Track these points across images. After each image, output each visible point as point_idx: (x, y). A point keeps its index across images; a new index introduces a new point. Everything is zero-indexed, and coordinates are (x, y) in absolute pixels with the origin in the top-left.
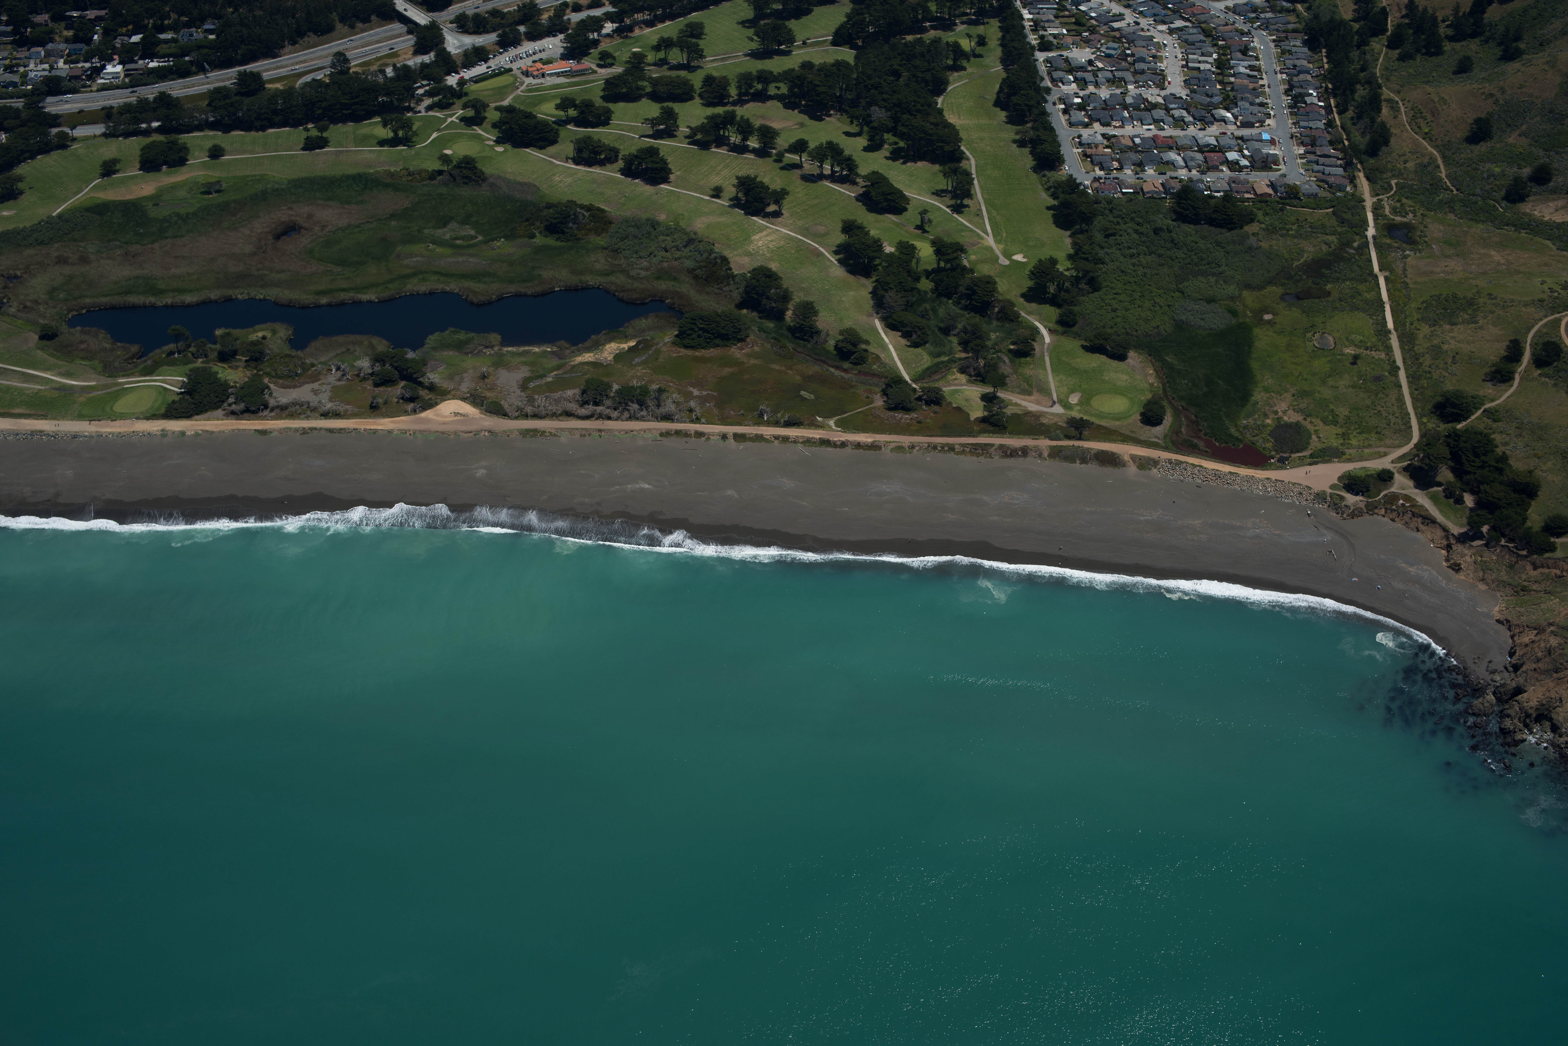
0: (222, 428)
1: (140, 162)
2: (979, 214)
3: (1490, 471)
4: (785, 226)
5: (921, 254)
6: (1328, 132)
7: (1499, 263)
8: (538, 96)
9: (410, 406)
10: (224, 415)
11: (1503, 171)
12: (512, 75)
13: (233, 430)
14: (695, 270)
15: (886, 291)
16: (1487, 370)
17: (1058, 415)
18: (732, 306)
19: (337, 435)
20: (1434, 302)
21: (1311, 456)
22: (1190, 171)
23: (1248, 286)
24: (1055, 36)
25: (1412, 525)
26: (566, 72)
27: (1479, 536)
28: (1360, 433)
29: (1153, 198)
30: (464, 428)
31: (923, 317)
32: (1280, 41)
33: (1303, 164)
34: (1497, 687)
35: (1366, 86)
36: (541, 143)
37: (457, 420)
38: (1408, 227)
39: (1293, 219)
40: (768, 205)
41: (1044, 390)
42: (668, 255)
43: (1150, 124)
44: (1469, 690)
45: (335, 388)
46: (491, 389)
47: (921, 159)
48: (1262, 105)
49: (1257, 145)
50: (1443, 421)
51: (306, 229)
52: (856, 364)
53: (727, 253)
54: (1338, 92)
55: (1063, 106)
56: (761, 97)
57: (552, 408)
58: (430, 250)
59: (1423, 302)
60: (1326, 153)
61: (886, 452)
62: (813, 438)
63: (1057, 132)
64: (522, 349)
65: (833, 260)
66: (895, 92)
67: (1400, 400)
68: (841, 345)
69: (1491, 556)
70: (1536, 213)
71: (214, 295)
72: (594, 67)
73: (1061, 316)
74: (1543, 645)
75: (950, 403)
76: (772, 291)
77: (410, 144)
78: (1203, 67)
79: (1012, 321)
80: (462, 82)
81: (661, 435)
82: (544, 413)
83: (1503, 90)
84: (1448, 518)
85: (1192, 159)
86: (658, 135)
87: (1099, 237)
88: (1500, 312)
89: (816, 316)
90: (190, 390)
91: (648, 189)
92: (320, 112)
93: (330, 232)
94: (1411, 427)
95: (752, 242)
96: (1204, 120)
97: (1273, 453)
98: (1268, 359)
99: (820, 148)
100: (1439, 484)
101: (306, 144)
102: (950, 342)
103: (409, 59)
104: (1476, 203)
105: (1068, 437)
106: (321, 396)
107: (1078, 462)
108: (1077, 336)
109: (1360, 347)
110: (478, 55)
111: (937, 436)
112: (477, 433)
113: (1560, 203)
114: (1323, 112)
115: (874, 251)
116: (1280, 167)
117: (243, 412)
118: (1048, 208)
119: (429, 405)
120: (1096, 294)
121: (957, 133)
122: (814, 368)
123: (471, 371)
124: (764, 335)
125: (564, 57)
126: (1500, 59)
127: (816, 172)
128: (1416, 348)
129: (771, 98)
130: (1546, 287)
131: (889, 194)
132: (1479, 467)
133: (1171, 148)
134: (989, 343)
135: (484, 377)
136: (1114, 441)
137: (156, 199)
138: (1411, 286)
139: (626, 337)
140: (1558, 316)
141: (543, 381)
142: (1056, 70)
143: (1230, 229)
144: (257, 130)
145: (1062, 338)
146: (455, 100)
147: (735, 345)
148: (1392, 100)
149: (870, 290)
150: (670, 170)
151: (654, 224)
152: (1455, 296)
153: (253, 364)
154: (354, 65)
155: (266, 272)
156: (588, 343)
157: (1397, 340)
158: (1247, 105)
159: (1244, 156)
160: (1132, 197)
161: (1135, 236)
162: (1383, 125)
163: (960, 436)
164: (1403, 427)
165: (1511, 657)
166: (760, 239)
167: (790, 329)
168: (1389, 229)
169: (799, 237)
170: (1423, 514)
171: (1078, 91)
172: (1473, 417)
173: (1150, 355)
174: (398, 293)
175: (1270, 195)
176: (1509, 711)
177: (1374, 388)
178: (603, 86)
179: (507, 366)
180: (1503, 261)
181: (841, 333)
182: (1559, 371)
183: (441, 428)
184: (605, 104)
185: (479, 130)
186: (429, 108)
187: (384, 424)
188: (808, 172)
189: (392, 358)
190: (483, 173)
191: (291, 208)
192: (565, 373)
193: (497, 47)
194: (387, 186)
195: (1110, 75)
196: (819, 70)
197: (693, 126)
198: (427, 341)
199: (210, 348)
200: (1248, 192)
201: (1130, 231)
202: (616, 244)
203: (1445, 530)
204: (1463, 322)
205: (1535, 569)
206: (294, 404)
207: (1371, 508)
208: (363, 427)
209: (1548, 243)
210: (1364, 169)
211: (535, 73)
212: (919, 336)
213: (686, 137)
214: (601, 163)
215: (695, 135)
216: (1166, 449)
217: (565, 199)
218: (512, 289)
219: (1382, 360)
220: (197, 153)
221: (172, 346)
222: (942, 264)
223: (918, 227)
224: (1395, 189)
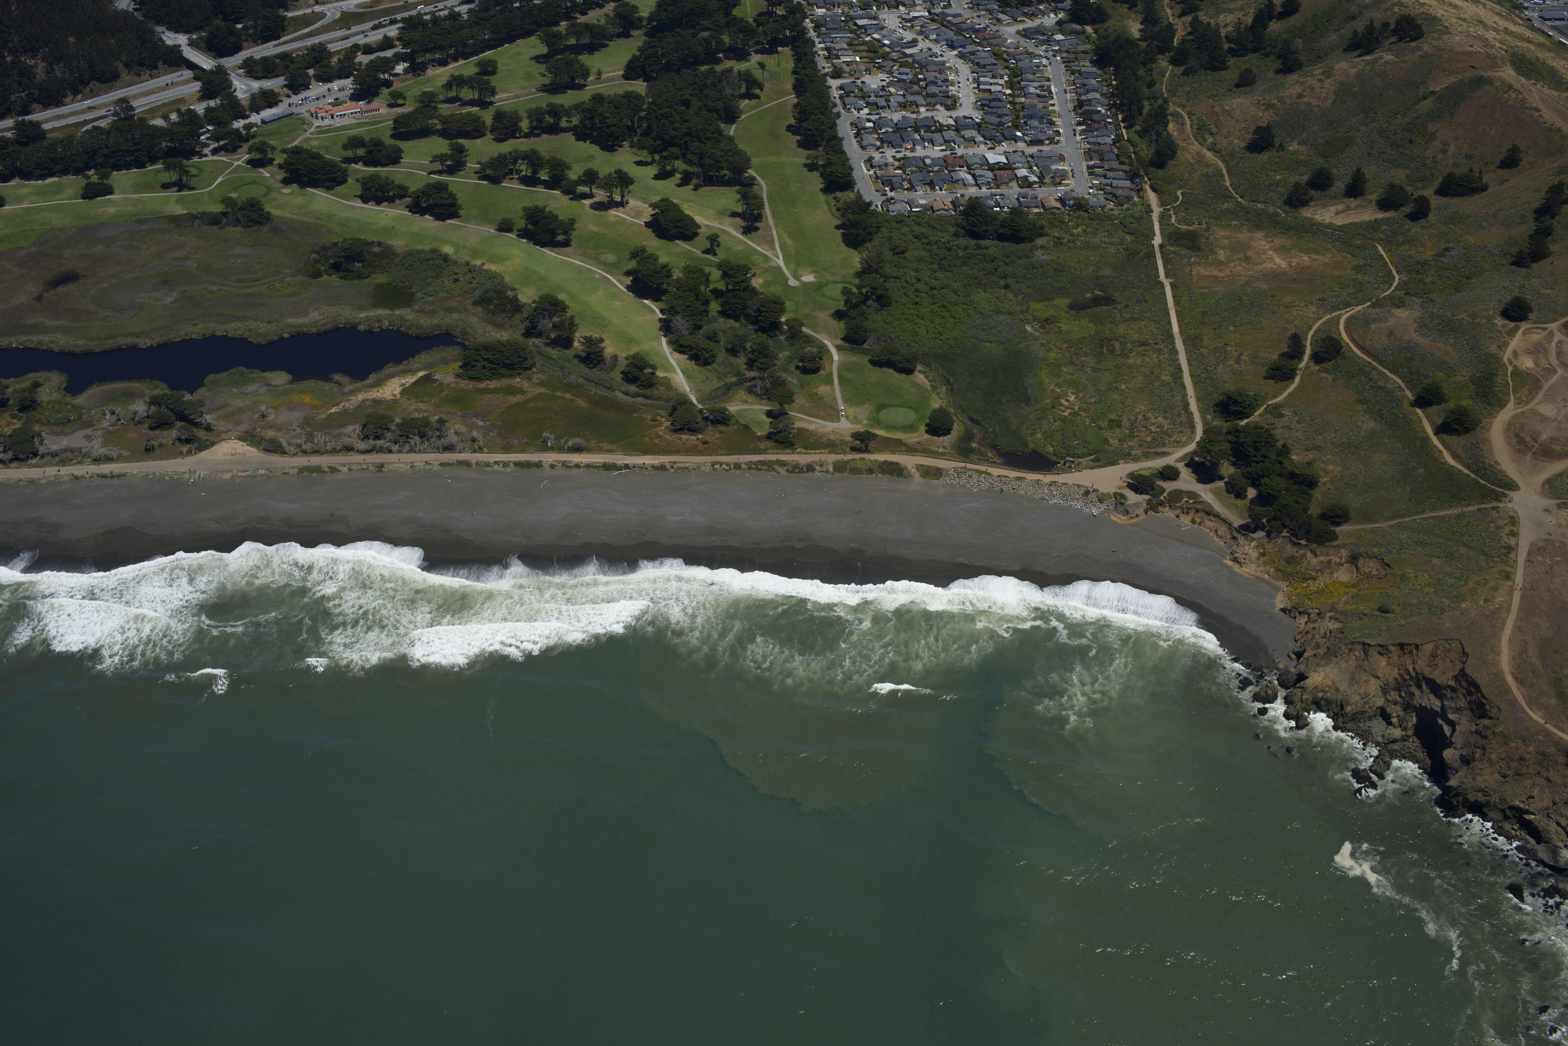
2: (769, 238)
3: (1270, 465)
4: (572, 255)
5: (709, 278)
6: (1116, 147)
8: (326, 138)
9: (185, 449)
11: (1284, 178)
12: (300, 118)
15: (672, 315)
16: (1268, 368)
17: (845, 430)
18: (518, 336)
19: (108, 480)
21: (1098, 459)
22: (980, 189)
24: (848, 64)
25: (1197, 521)
26: (356, 112)
27: (1258, 528)
29: (943, 216)
30: (241, 467)
31: (710, 339)
32: (1069, 62)
34: (1281, 674)
35: (1153, 102)
36: (329, 184)
37: (234, 460)
38: (1194, 235)
40: (557, 235)
41: (831, 407)
43: (941, 145)
45: (108, 434)
46: (270, 429)
47: (713, 185)
48: (1051, 123)
49: (1046, 161)
50: (1225, 418)
51: (85, 277)
52: (643, 388)
53: (514, 284)
54: (1125, 107)
55: (854, 130)
56: (554, 129)
57: (332, 444)
60: (1114, 167)
61: (672, 472)
62: (597, 462)
63: (849, 156)
65: (622, 287)
66: (685, 121)
67: (1185, 401)
68: (628, 368)
69: (1273, 547)
70: (1317, 217)
72: (383, 107)
73: (847, 331)
75: (737, 422)
77: (195, 189)
78: (994, 88)
79: (801, 340)
80: (248, 127)
81: (441, 464)
82: (324, 449)
83: (1282, 101)
84: (1230, 511)
85: (982, 177)
86: (446, 171)
88: (1283, 313)
91: (438, 225)
92: (101, 159)
94: (1195, 425)
96: (994, 139)
97: (1061, 457)
99: (609, 177)
100: (1221, 478)
101: (86, 192)
102: (737, 361)
103: (195, 104)
104: (1259, 209)
105: (855, 451)
106: (93, 442)
107: (865, 474)
108: (865, 352)
110: (266, 99)
111: (723, 455)
112: (254, 471)
113: (1340, 207)
114: (1111, 128)
115: (662, 277)
116: (1069, 182)
117: (11, 461)
118: (837, 228)
119: (204, 446)
120: (886, 310)
122: (600, 394)
123: (249, 411)
124: (551, 363)
125: (354, 98)
126: (1279, 72)
127: (607, 200)
128: (1201, 350)
129: (565, 130)
130: (1327, 289)
131: (679, 220)
132: (1259, 461)
133: (961, 167)
134: (777, 362)
135: (263, 416)
136: (899, 452)
138: (1196, 291)
139: (411, 371)
140: (1337, 313)
141: (323, 418)
142: (848, 96)
143: (1019, 243)
144: (36, 180)
145: (851, 355)
146: (241, 143)
147: (521, 374)
148: (1178, 114)
149: (659, 312)
150: (460, 205)
151: (440, 257)
152: (1239, 299)
153: (23, 412)
154: (139, 112)
155: (42, 320)
156: (370, 381)
157: (1182, 342)
158: (1036, 123)
159: (1033, 172)
160: (922, 215)
161: (925, 253)
162: (1170, 138)
163: (746, 454)
164: (1188, 427)
165: (1294, 645)
167: (579, 357)
168: (1173, 237)
169: (588, 266)
170: (1207, 509)
171: (870, 116)
172: (1256, 414)
173: (938, 368)
175: (1058, 209)
176: (1292, 698)
178: (392, 125)
179: (288, 405)
181: (627, 358)
182: (1337, 367)
183: (218, 468)
184: (396, 143)
185: (265, 173)
186: (215, 152)
187: (158, 466)
188: (599, 201)
189: (169, 400)
190: (269, 215)
192: (346, 410)
193: (286, 91)
195: (901, 99)
196: (609, 102)
197: (483, 161)
198: (206, 382)
200: (1036, 207)
201: (918, 247)
203: (1227, 523)
204: (1247, 324)
205: (1316, 557)
206: (65, 450)
207: (1156, 507)
208: (135, 470)
209: (1329, 245)
210: (1150, 181)
211: (324, 115)
212: (706, 358)
213: (476, 173)
214: (391, 200)
215: (485, 170)
216: (953, 457)
217: (352, 237)
219: (1167, 363)
222: (730, 286)
223: (708, 252)
224: (1181, 198)
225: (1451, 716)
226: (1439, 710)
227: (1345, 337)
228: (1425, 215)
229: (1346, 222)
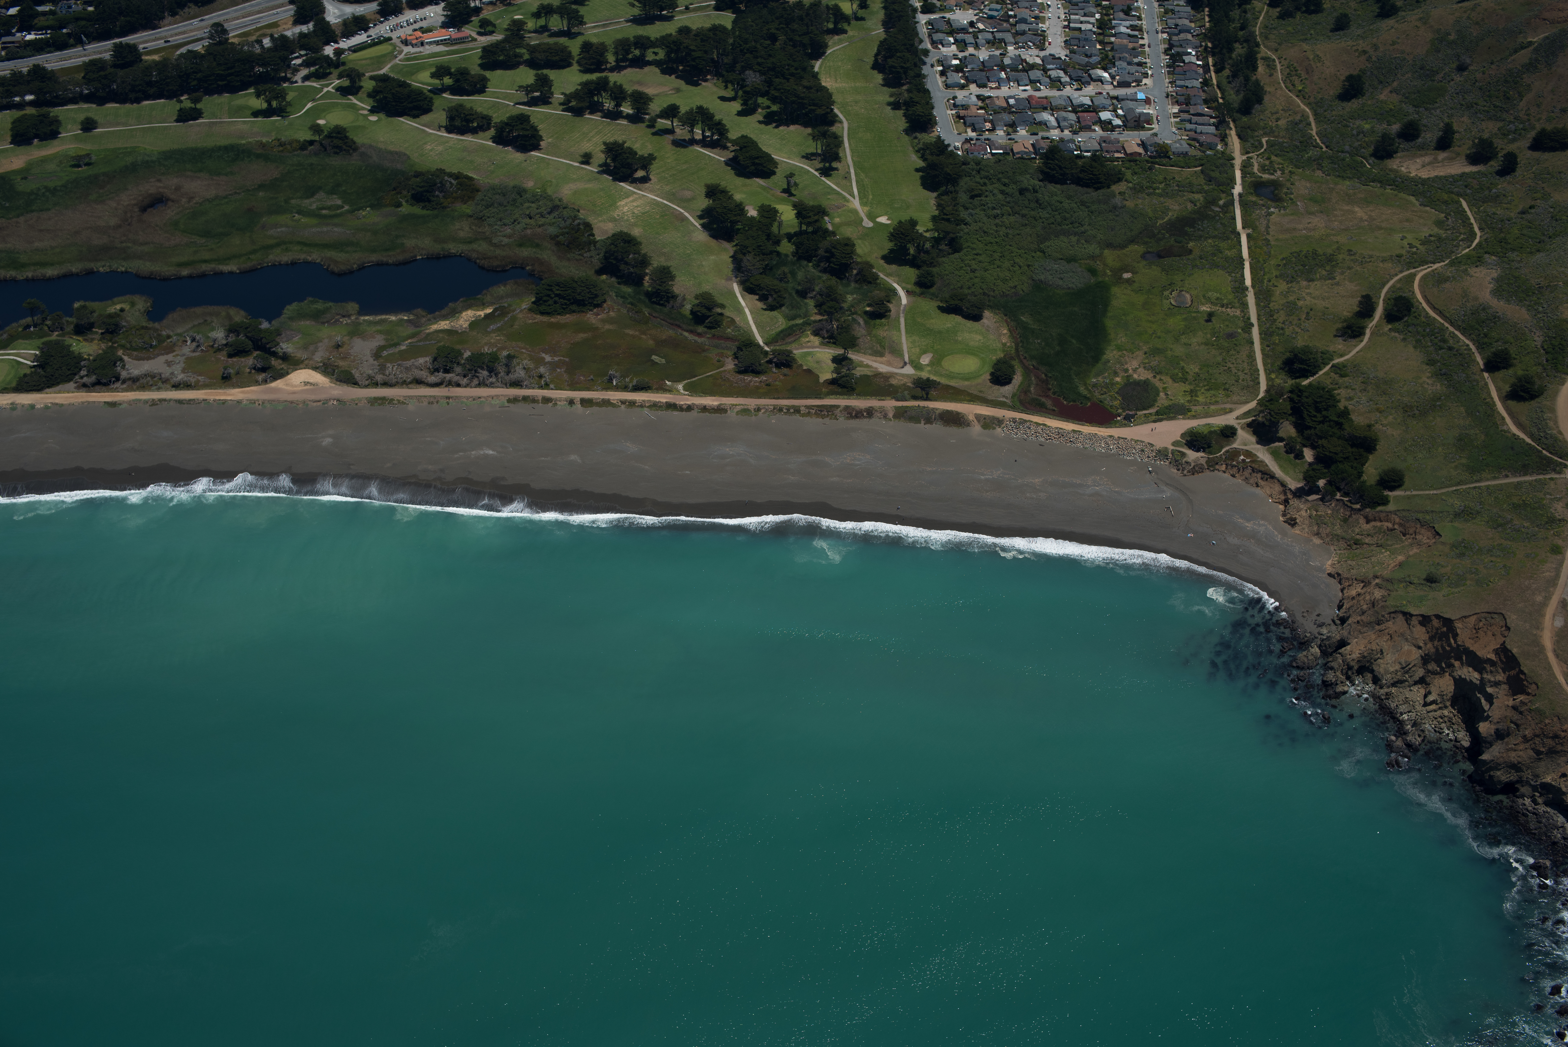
0: (72, 401)
1: (12, 136)
2: (847, 177)
3: (1330, 426)
4: (651, 191)
5: (783, 218)
6: (1204, 91)
7: (1361, 219)
8: (414, 65)
9: (261, 377)
10: (75, 388)
11: (1372, 127)
12: (391, 44)
13: (83, 403)
14: (558, 237)
15: (744, 254)
16: (1339, 325)
17: (908, 376)
18: (591, 273)
19: (186, 406)
20: (1294, 259)
21: (1157, 413)
22: (1062, 131)
23: (1110, 245)
25: (1252, 481)
26: (445, 40)
27: (1314, 490)
28: (1208, 390)
29: (1023, 159)
30: (313, 397)
31: (781, 280)
33: (1176, 122)
34: (1323, 640)
35: (1245, 45)
36: (415, 112)
37: (307, 390)
38: (1275, 185)
39: (1161, 178)
40: (636, 170)
41: (896, 351)
42: (532, 221)
43: (1027, 85)
44: (1295, 643)
45: (189, 360)
46: (344, 358)
47: (794, 122)
48: (1140, 64)
49: (1131, 104)
50: (1291, 376)
51: (173, 201)
52: (710, 328)
53: (592, 220)
54: (1216, 50)
55: (941, 68)
56: (639, 63)
57: (404, 376)
58: (296, 221)
59: (1283, 259)
60: (1200, 112)
61: (732, 414)
62: (660, 402)
63: (932, 95)
64: (379, 318)
65: (697, 224)
66: (770, 56)
67: (1251, 357)
68: (696, 309)
69: (1326, 510)
70: (1403, 169)
71: (75, 268)
72: (474, 35)
73: (919, 277)
74: (1368, 598)
75: (801, 365)
76: (631, 256)
77: (284, 114)
78: (1084, 27)
79: (870, 283)
80: (339, 52)
81: (509, 401)
82: (394, 381)
83: (1375, 47)
84: (1287, 473)
85: (1065, 119)
86: (532, 102)
87: (963, 197)
88: (1358, 268)
89: (673, 280)
90: (42, 363)
91: (519, 156)
92: (195, 83)
93: (197, 203)
94: (1259, 383)
95: (617, 208)
96: (1080, 80)
97: (1120, 411)
98: (1123, 317)
99: (690, 112)
100: (1281, 440)
101: (179, 116)
102: (806, 304)
103: (288, 29)
104: (1344, 160)
105: (915, 398)
106: (174, 367)
107: (923, 422)
108: (934, 297)
109: (1216, 305)
110: (358, 24)
111: (783, 398)
112: (326, 401)
113: (1427, 159)
114: (1201, 71)
115: (735, 215)
116: (1153, 126)
117: (94, 385)
118: (917, 170)
119: (280, 375)
120: (957, 255)
121: (830, 96)
122: (669, 333)
123: (326, 341)
124: (621, 300)
125: (445, 25)
126: (1377, 17)
127: (688, 137)
128: (1271, 305)
129: (649, 63)
130: (1405, 242)
131: (757, 158)
132: (1320, 422)
133: (1045, 109)
134: (845, 306)
135: (338, 346)
136: (960, 401)
137: (25, 173)
138: (1272, 243)
139: (483, 304)
140: (1413, 271)
141: (396, 350)
142: (937, 32)
143: (1097, 189)
144: (132, 103)
145: (919, 299)
146: (332, 70)
147: (591, 310)
148: (1269, 58)
149: (732, 254)
150: (541, 137)
151: (520, 191)
152: (1315, 253)
153: (108, 336)
154: (233, 36)
155: (130, 245)
156: (444, 312)
157: (1253, 296)
158: (1124, 64)
159: (1118, 116)
160: (1001, 158)
161: (1000, 196)
162: (1257, 82)
163: (806, 398)
164: (1252, 383)
165: (1339, 610)
166: (626, 205)
167: (648, 295)
168: (1256, 187)
169: (665, 202)
170: (1262, 469)
171: (958, 53)
172: (1321, 373)
173: (1006, 315)
174: (260, 264)
175: (1140, 154)
176: (1332, 664)
177: (1226, 345)
178: (481, 54)
179: (362, 335)
180: (1365, 217)
181: (697, 297)
182: (1408, 326)
183: (290, 398)
184: (482, 72)
185: (354, 100)
186: (306, 78)
187: (234, 394)
188: (679, 138)
189: (247, 328)
190: (354, 143)
191: (159, 181)
192: (420, 341)
193: (378, 16)
194: (258, 156)
195: (990, 36)
196: (696, 35)
197: (568, 92)
198: (285, 311)
199: (68, 321)
200: (1118, 152)
201: (996, 191)
202: (481, 211)
203: (1283, 485)
204: (1320, 279)
205: (1368, 522)
206: (146, 375)
207: (1212, 465)
208: (212, 398)
209: (1412, 198)
210: (1236, 127)
211: (414, 42)
212: (775, 299)
213: (561, 104)
214: (474, 131)
215: (570, 102)
216: (1013, 408)
217: (434, 167)
218: (374, 258)
219: (1236, 317)
220: (70, 126)
221: (29, 320)
222: (804, 227)
223: (785, 191)
224: (1265, 147)
225: (1489, 690)
226: (1478, 682)
227: (1419, 297)
228: (1513, 170)
229: (1432, 176)
